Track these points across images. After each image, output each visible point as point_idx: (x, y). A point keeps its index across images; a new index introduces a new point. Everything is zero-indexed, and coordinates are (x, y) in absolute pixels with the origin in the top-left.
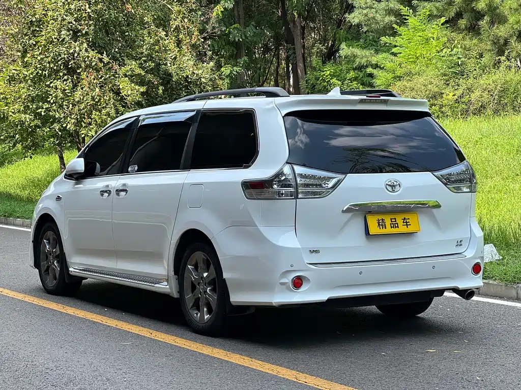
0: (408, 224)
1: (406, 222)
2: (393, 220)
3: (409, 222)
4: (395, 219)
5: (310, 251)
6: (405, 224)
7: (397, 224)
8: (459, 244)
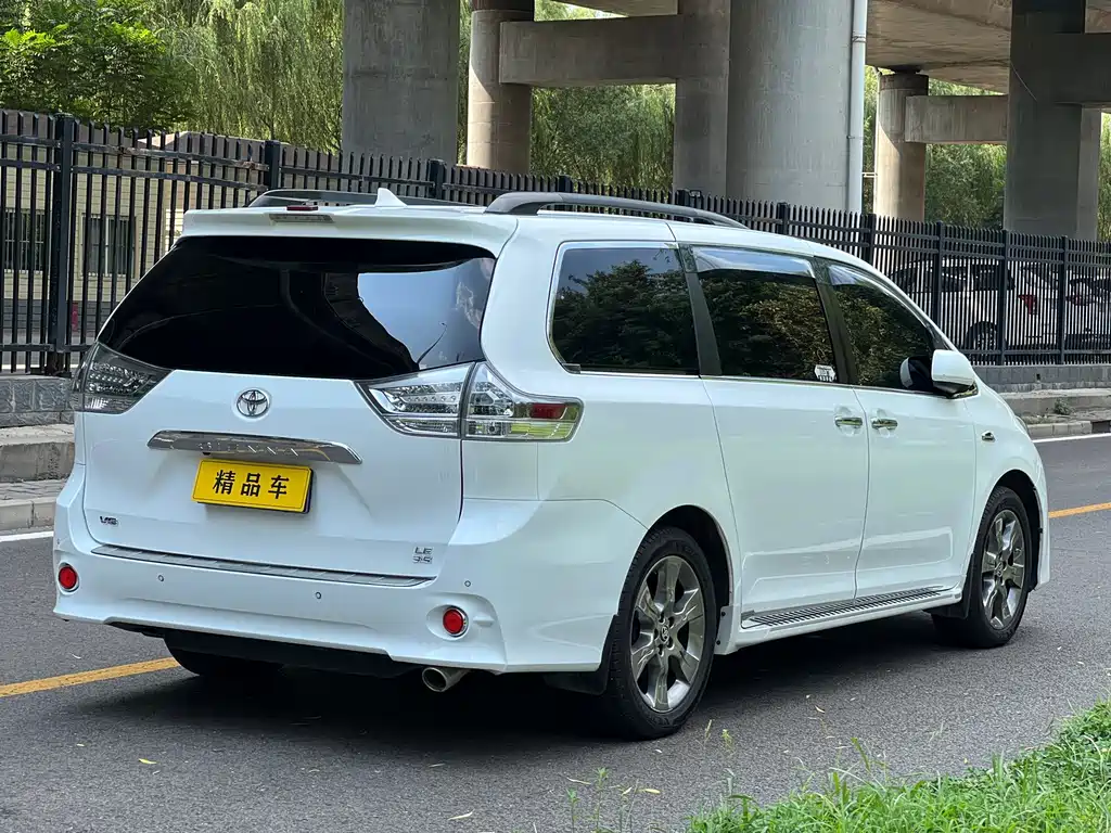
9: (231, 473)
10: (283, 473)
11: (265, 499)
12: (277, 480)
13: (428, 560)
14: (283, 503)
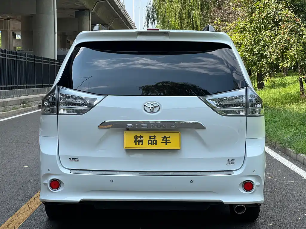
0: (168, 141)
1: (166, 140)
2: (151, 138)
3: (169, 140)
4: (155, 136)
5: (70, 159)
6: (165, 141)
7: (156, 141)
8: (231, 162)
9: (141, 136)
10: (167, 134)
11: (160, 145)
12: (164, 138)
13: (233, 163)
14: (169, 146)
